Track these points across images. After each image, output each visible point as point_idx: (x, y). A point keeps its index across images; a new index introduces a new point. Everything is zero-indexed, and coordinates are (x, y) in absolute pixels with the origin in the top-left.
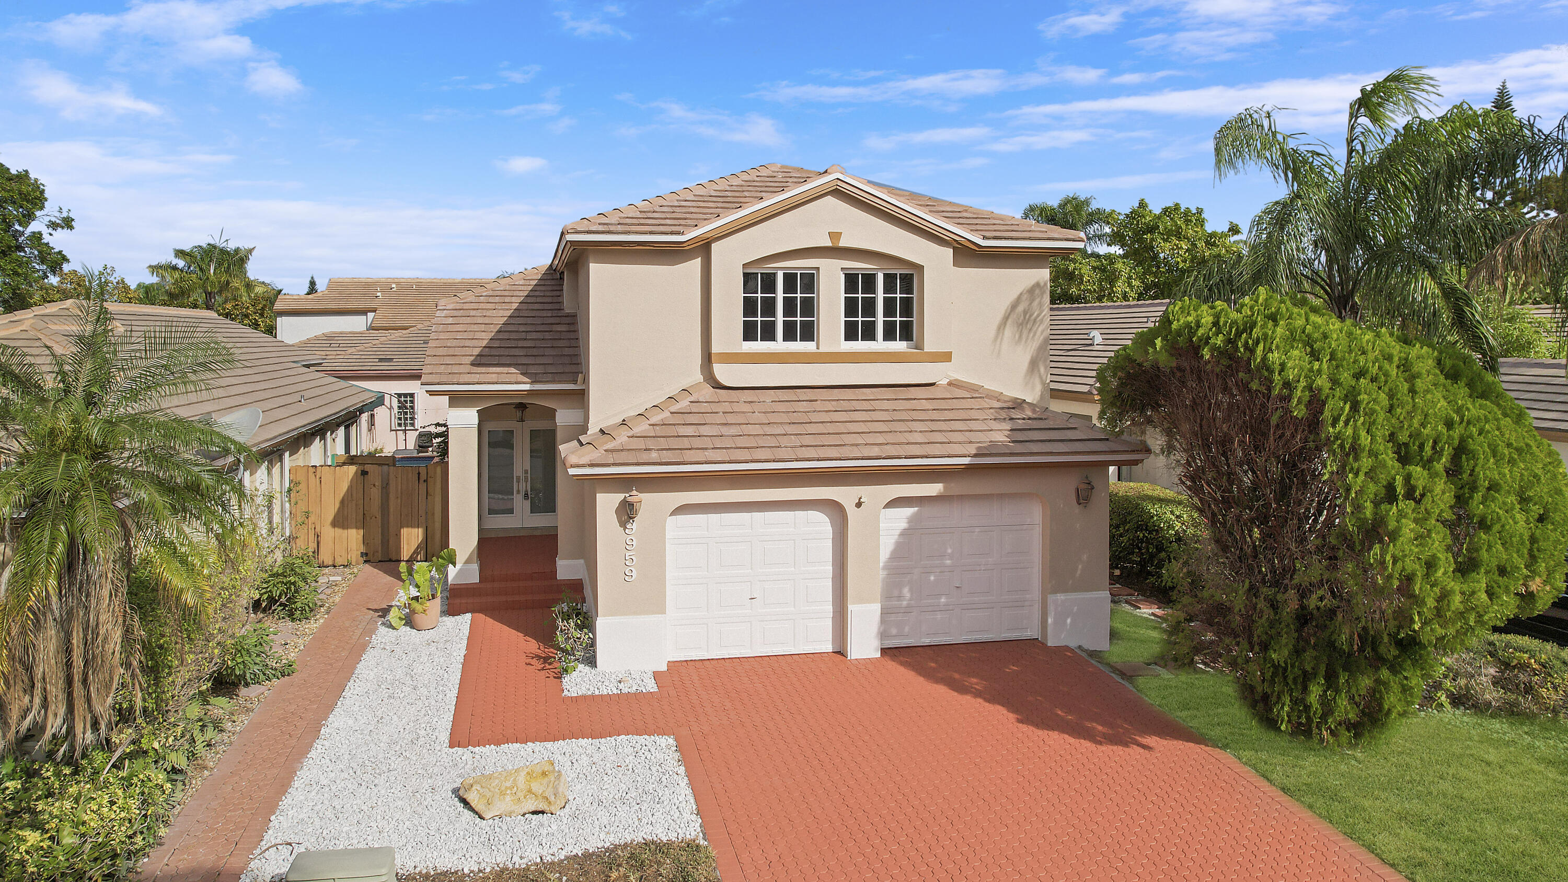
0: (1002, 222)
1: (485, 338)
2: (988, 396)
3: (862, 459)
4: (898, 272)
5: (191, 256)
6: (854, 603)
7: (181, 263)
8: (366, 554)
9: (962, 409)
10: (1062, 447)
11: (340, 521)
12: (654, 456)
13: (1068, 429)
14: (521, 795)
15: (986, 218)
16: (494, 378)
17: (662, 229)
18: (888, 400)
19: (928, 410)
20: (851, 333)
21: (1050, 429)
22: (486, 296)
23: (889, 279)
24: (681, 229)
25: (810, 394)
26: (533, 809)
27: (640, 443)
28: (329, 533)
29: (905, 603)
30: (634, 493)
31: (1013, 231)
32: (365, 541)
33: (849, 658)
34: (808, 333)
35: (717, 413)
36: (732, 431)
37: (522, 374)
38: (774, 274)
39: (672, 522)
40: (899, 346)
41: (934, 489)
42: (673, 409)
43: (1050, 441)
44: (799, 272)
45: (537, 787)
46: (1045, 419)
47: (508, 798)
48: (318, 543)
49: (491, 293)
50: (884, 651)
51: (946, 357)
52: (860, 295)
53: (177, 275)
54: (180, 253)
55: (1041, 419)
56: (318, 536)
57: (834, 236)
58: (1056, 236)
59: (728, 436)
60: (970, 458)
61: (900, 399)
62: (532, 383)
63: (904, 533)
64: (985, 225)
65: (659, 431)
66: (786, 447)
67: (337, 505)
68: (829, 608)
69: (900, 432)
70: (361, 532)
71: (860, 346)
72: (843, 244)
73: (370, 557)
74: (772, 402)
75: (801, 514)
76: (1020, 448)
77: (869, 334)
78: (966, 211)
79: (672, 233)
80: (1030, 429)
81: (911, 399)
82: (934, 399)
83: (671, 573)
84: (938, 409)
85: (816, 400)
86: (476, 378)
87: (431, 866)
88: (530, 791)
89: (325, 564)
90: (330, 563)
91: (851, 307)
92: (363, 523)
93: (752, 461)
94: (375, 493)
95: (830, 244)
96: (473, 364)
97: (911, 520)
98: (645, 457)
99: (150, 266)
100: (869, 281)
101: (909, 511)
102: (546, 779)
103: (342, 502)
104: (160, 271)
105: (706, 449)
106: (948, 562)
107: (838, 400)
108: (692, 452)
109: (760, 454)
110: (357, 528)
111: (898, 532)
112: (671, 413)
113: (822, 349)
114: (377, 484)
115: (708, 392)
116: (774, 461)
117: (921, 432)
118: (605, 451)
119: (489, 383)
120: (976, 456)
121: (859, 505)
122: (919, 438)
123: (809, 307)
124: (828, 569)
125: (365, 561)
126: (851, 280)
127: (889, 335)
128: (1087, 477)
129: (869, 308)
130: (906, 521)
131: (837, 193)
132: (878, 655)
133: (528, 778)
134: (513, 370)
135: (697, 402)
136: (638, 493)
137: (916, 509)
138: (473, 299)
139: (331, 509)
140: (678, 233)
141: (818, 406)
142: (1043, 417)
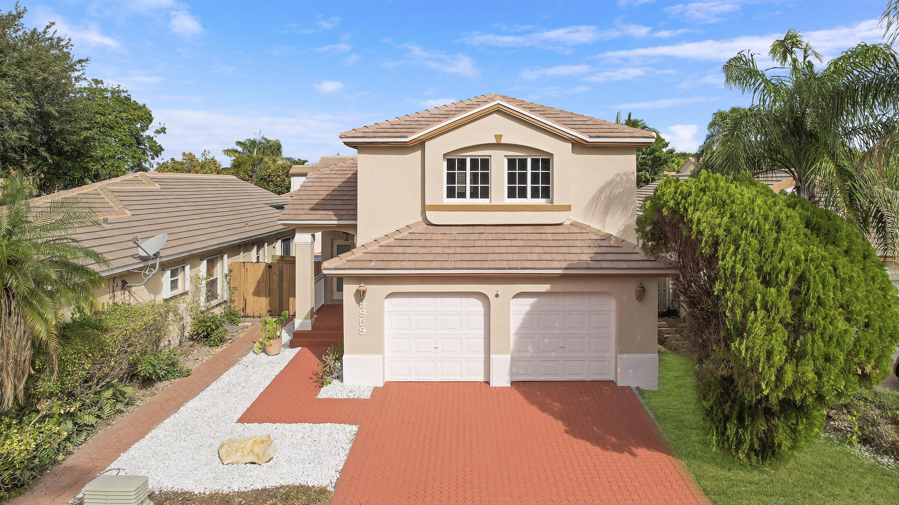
0: (608, 127)
1: (323, 194)
2: (591, 232)
3: (494, 269)
4: (540, 158)
5: (244, 144)
6: (494, 354)
7: (240, 149)
8: (271, 311)
9: (571, 240)
10: (623, 265)
11: (257, 293)
12: (373, 264)
13: (633, 253)
14: (246, 452)
15: (600, 125)
16: (318, 217)
17: (396, 134)
18: (528, 233)
19: (549, 240)
20: (511, 194)
21: (621, 253)
22: (336, 170)
23: (535, 162)
24: (406, 134)
25: (482, 230)
26: (250, 461)
27: (368, 257)
28: (251, 299)
29: (529, 355)
30: (363, 285)
31: (611, 132)
32: (270, 304)
33: (491, 386)
34: (485, 194)
35: (421, 240)
36: (425, 250)
37: (335, 215)
38: (466, 159)
39: (387, 301)
40: (541, 201)
41: (544, 288)
42: (396, 237)
43: (617, 260)
44: (480, 158)
45: (256, 449)
46: (621, 247)
47: (239, 454)
48: (245, 304)
49: (339, 168)
50: (513, 383)
51: (568, 208)
52: (517, 171)
53: (237, 155)
54: (239, 143)
55: (619, 247)
56: (245, 300)
57: (499, 137)
58: (637, 135)
59: (421, 253)
60: (562, 270)
61: (535, 233)
62: (338, 220)
63: (528, 314)
64: (597, 129)
65: (383, 250)
66: (451, 261)
67: (256, 284)
68: (482, 355)
69: (525, 253)
70: (268, 299)
71: (517, 201)
72: (503, 141)
73: (273, 313)
74: (457, 234)
75: (465, 300)
76: (596, 265)
77: (523, 194)
78: (590, 120)
79: (400, 137)
80: (608, 253)
81: (542, 233)
82: (557, 233)
83: (387, 331)
84: (555, 240)
85: (484, 233)
86: (309, 217)
87: (181, 488)
88: (252, 451)
89: (249, 315)
90: (252, 315)
91: (511, 178)
92: (269, 294)
93: (427, 269)
94: (276, 278)
95: (496, 142)
96: (310, 209)
97: (533, 305)
98: (368, 265)
99: (224, 150)
100: (523, 163)
101: (531, 301)
102: (263, 445)
103: (258, 282)
104: (229, 153)
105: (404, 261)
106: (556, 332)
107: (497, 233)
108: (395, 262)
109: (434, 265)
110: (266, 297)
111: (525, 312)
112: (395, 239)
113: (494, 203)
114: (276, 273)
115: (423, 227)
116: (440, 269)
117: (537, 253)
118: (347, 261)
119: (314, 220)
120: (565, 269)
121: (497, 296)
122: (534, 257)
123: (486, 178)
124: (482, 332)
125: (270, 315)
126: (511, 163)
127: (535, 195)
128: (641, 284)
129: (523, 178)
130: (529, 306)
131: (499, 111)
132: (509, 385)
133: (254, 443)
134: (331, 213)
135: (413, 233)
136: (364, 285)
137: (536, 299)
138: (329, 172)
139: (252, 286)
140: (404, 137)
141: (483, 237)
142: (620, 246)
